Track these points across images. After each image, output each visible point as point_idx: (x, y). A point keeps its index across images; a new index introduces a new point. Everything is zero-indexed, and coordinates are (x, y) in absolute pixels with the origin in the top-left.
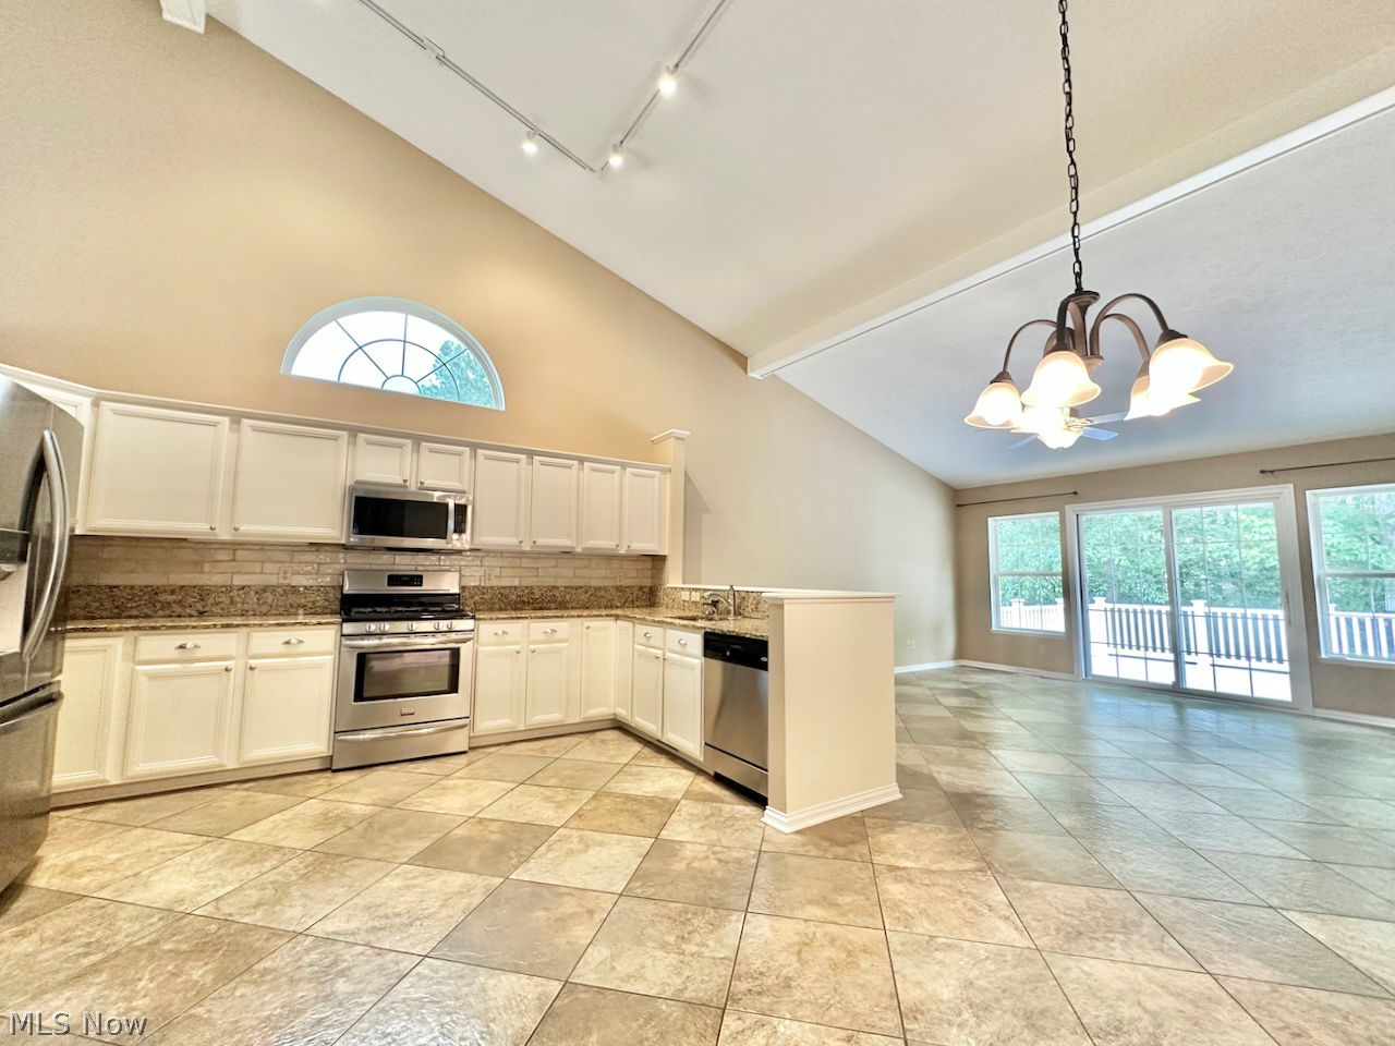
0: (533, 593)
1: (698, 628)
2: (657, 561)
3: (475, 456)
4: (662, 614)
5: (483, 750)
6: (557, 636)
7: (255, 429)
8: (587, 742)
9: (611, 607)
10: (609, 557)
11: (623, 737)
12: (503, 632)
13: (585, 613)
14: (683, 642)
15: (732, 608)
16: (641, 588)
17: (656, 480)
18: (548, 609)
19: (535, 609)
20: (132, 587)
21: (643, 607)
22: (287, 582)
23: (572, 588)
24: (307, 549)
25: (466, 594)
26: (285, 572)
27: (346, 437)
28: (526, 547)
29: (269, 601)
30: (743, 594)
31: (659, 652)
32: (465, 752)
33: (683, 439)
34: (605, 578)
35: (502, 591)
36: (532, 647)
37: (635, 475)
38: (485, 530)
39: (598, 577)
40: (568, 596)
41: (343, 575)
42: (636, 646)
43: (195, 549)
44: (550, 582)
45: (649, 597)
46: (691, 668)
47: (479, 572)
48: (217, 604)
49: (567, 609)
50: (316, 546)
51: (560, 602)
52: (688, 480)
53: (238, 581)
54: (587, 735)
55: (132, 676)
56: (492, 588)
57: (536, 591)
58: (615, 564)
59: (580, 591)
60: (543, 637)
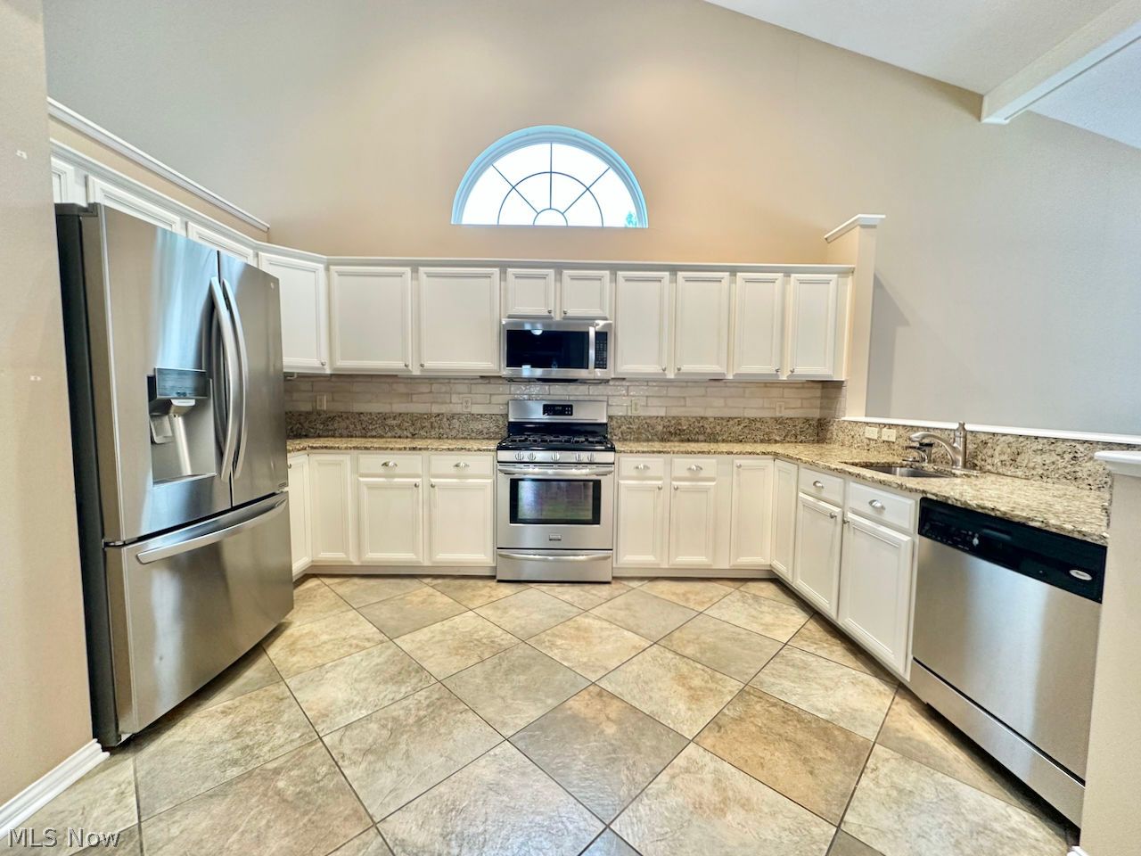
0: (680, 424)
1: (911, 490)
2: (830, 389)
3: (614, 280)
4: (836, 455)
5: (626, 583)
6: (703, 474)
7: (429, 275)
8: (737, 595)
9: (769, 441)
10: (767, 384)
11: (781, 596)
12: (644, 466)
13: (737, 447)
14: (878, 505)
15: (960, 458)
16: (807, 420)
17: (832, 284)
18: (697, 441)
19: (682, 441)
20: (371, 413)
21: (808, 442)
22: (469, 410)
23: (722, 418)
24: (480, 381)
25: (614, 423)
26: (467, 402)
27: (498, 272)
28: (671, 375)
29: (457, 426)
30: (984, 438)
31: (837, 510)
32: (608, 583)
33: (874, 227)
34: (763, 408)
35: (648, 421)
36: (675, 484)
37: (802, 282)
38: (629, 359)
39: (753, 408)
40: (718, 428)
41: (508, 404)
42: (801, 495)
43: (405, 383)
44: (700, 412)
45: (819, 430)
46: (895, 546)
47: (626, 401)
48: (423, 428)
49: (717, 441)
50: (485, 378)
51: (709, 435)
52: (878, 284)
53: (435, 409)
54: (737, 584)
55: (358, 485)
56: (638, 417)
57: (683, 422)
58: (775, 392)
59: (731, 422)
60: (687, 474)
